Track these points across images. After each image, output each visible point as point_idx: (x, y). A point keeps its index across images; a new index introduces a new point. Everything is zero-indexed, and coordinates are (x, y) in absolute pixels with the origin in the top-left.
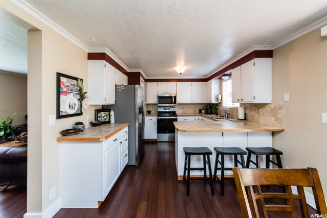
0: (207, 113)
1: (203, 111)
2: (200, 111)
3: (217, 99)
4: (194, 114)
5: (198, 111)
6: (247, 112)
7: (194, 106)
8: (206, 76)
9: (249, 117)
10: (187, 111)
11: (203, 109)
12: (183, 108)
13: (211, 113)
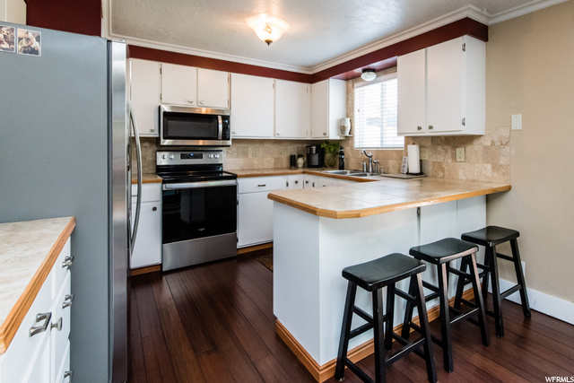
0: (309, 165)
1: (300, 161)
2: (293, 162)
3: (342, 129)
4: (275, 169)
5: (285, 161)
6: (427, 156)
7: (275, 148)
8: (310, 67)
9: (429, 169)
10: (256, 162)
11: (300, 156)
12: (245, 154)
13: (322, 165)
